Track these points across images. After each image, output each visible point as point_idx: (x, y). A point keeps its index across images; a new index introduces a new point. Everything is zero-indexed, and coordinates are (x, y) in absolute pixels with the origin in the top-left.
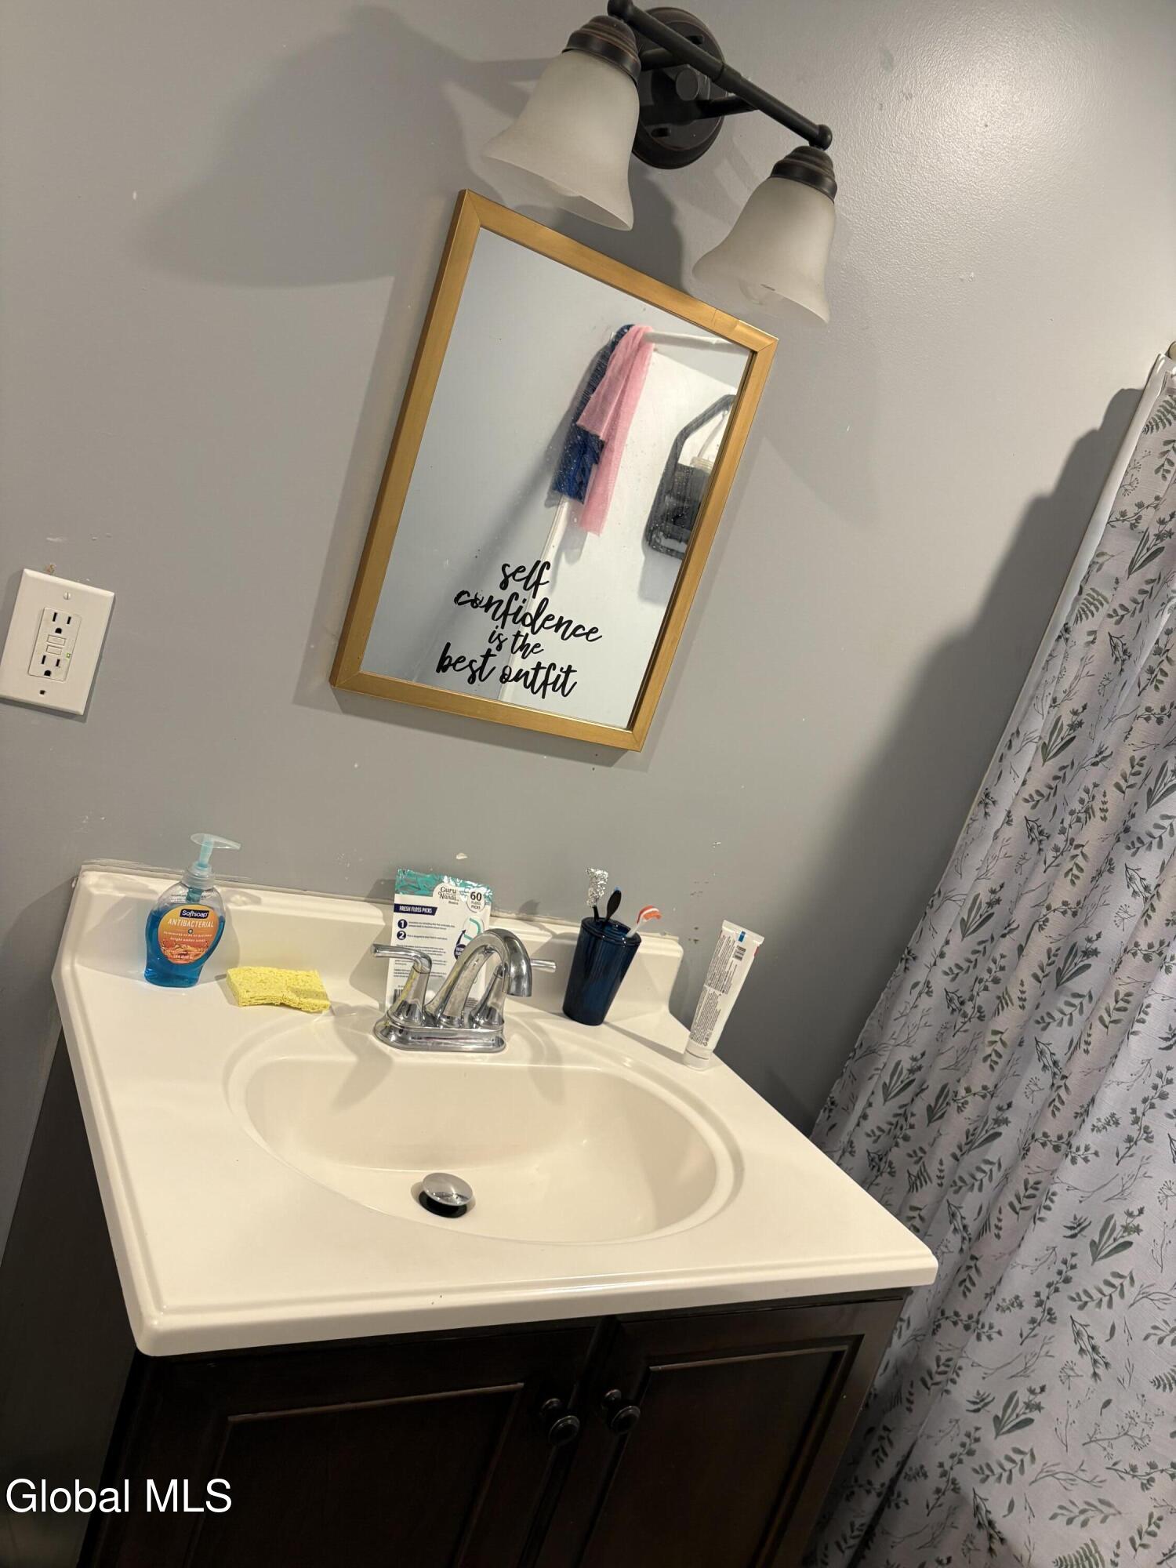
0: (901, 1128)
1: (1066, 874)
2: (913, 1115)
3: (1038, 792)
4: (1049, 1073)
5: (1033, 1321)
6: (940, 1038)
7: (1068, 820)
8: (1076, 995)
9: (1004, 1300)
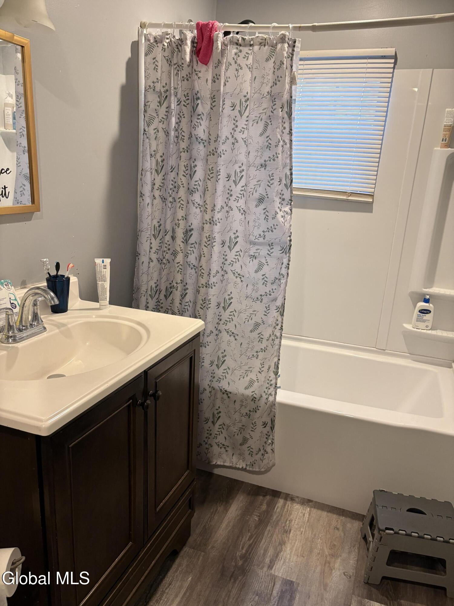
0: (159, 305)
1: (179, 208)
2: (161, 300)
3: (160, 186)
4: (193, 269)
5: (217, 335)
6: (160, 274)
7: (170, 192)
8: (192, 244)
9: (208, 334)
